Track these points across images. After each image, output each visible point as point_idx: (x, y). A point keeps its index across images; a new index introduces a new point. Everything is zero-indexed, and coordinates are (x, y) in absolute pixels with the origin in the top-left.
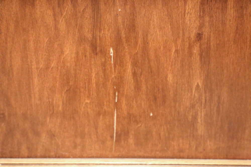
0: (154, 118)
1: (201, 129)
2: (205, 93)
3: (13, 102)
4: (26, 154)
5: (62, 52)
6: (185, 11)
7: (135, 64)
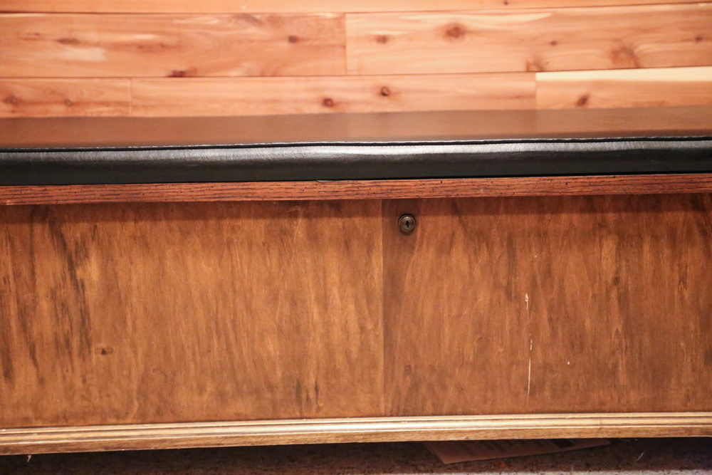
0: (573, 366)
1: (623, 379)
2: (625, 338)
3: (421, 352)
4: (431, 412)
5: (476, 299)
6: (601, 256)
7: (551, 309)
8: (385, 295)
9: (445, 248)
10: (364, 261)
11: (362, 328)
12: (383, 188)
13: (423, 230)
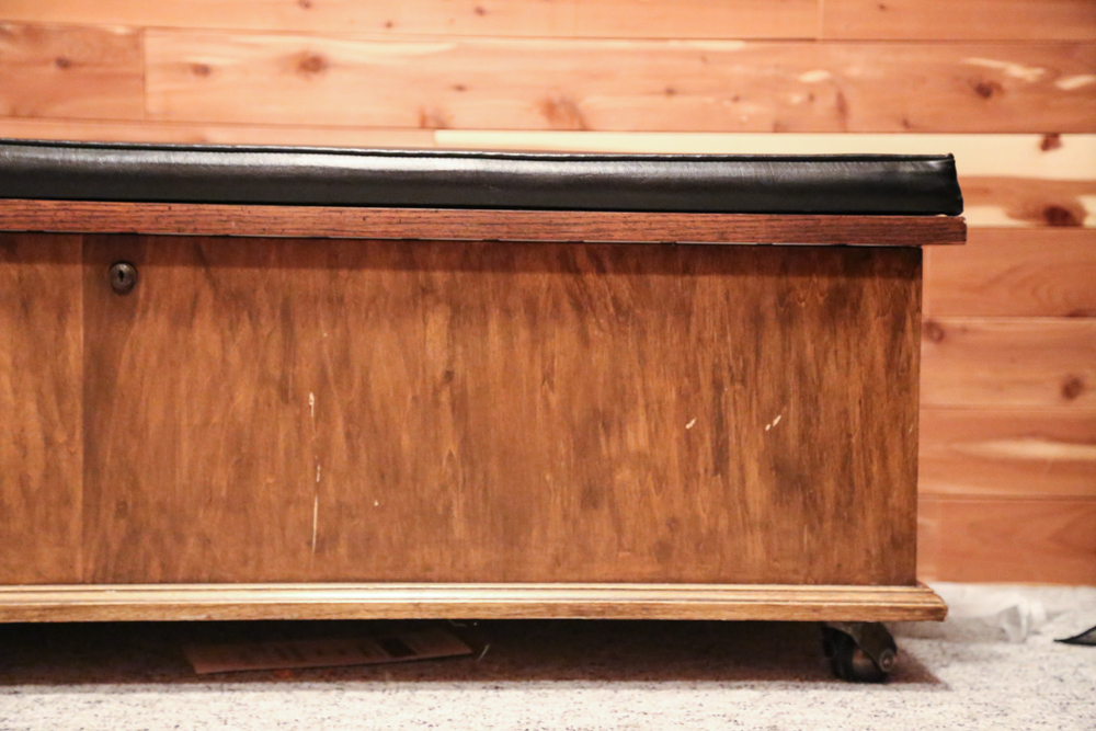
0: (381, 509)
1: (459, 529)
2: (463, 466)
3: (143, 483)
4: (158, 578)
5: (232, 399)
6: (425, 337)
7: (349, 419)
8: (86, 389)
9: (183, 317)
10: (53, 333)
11: (49, 442)
12: (77, 213)
13: (149, 287)
